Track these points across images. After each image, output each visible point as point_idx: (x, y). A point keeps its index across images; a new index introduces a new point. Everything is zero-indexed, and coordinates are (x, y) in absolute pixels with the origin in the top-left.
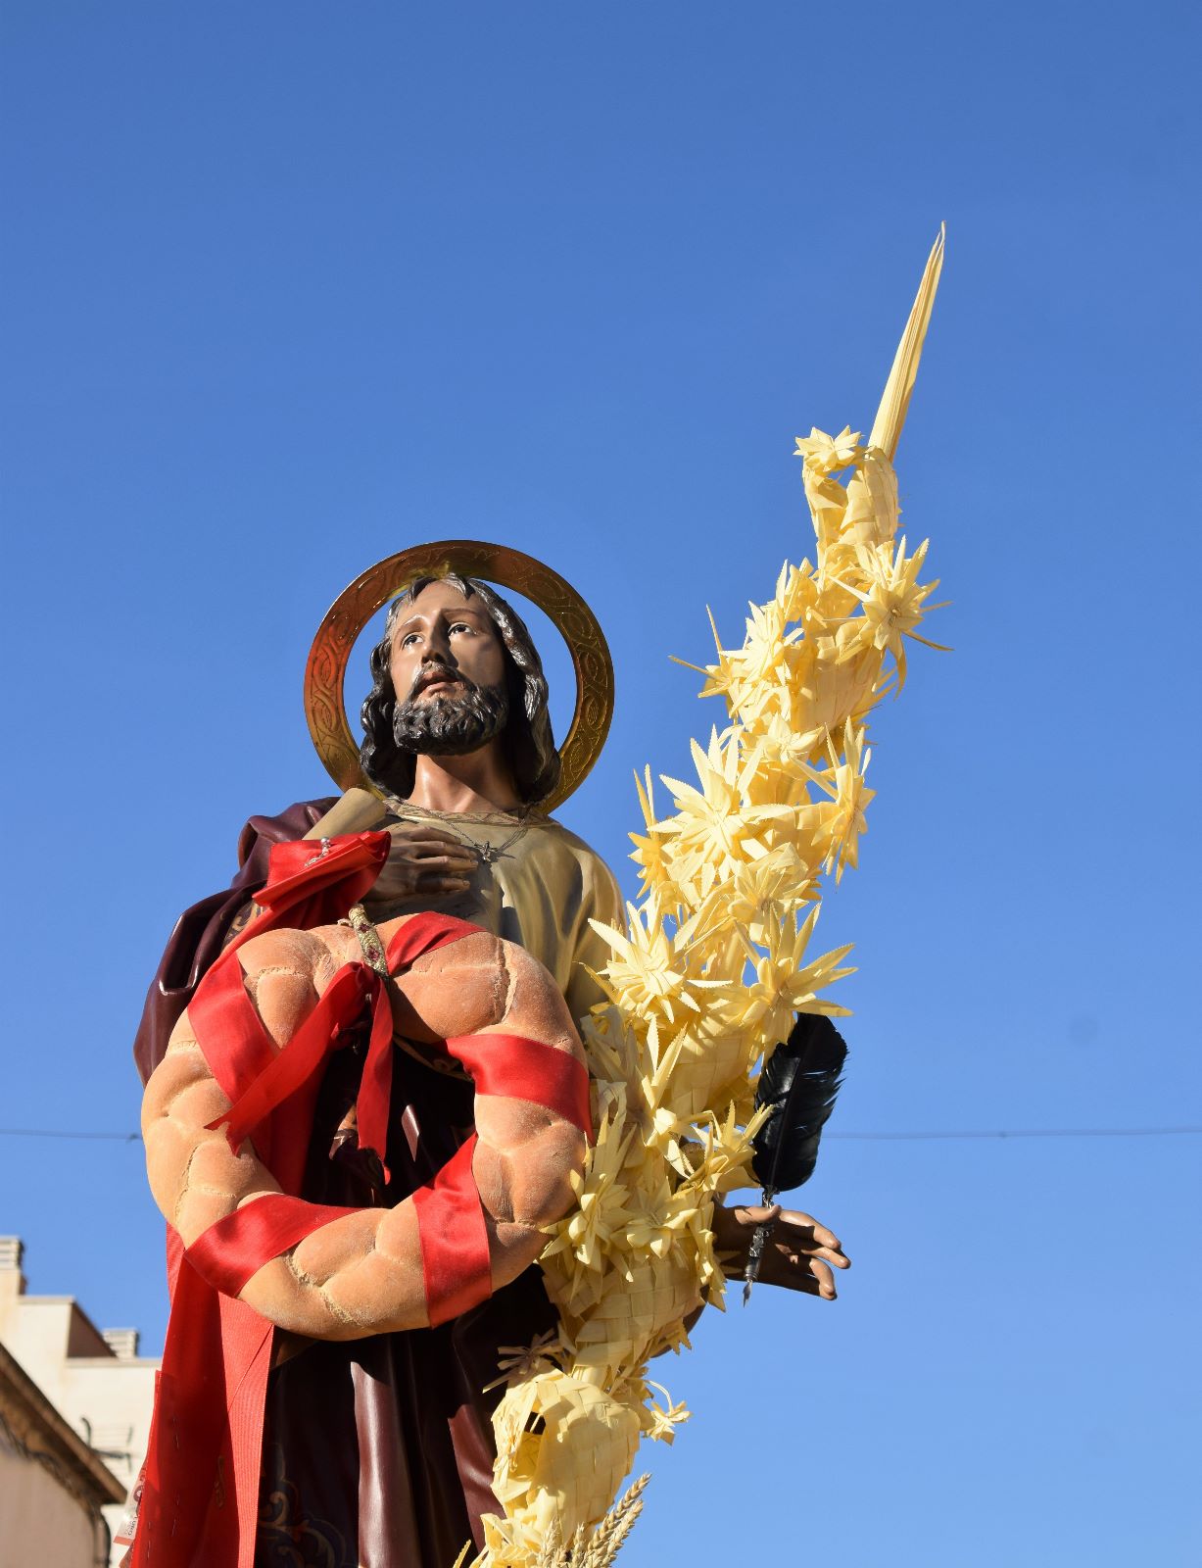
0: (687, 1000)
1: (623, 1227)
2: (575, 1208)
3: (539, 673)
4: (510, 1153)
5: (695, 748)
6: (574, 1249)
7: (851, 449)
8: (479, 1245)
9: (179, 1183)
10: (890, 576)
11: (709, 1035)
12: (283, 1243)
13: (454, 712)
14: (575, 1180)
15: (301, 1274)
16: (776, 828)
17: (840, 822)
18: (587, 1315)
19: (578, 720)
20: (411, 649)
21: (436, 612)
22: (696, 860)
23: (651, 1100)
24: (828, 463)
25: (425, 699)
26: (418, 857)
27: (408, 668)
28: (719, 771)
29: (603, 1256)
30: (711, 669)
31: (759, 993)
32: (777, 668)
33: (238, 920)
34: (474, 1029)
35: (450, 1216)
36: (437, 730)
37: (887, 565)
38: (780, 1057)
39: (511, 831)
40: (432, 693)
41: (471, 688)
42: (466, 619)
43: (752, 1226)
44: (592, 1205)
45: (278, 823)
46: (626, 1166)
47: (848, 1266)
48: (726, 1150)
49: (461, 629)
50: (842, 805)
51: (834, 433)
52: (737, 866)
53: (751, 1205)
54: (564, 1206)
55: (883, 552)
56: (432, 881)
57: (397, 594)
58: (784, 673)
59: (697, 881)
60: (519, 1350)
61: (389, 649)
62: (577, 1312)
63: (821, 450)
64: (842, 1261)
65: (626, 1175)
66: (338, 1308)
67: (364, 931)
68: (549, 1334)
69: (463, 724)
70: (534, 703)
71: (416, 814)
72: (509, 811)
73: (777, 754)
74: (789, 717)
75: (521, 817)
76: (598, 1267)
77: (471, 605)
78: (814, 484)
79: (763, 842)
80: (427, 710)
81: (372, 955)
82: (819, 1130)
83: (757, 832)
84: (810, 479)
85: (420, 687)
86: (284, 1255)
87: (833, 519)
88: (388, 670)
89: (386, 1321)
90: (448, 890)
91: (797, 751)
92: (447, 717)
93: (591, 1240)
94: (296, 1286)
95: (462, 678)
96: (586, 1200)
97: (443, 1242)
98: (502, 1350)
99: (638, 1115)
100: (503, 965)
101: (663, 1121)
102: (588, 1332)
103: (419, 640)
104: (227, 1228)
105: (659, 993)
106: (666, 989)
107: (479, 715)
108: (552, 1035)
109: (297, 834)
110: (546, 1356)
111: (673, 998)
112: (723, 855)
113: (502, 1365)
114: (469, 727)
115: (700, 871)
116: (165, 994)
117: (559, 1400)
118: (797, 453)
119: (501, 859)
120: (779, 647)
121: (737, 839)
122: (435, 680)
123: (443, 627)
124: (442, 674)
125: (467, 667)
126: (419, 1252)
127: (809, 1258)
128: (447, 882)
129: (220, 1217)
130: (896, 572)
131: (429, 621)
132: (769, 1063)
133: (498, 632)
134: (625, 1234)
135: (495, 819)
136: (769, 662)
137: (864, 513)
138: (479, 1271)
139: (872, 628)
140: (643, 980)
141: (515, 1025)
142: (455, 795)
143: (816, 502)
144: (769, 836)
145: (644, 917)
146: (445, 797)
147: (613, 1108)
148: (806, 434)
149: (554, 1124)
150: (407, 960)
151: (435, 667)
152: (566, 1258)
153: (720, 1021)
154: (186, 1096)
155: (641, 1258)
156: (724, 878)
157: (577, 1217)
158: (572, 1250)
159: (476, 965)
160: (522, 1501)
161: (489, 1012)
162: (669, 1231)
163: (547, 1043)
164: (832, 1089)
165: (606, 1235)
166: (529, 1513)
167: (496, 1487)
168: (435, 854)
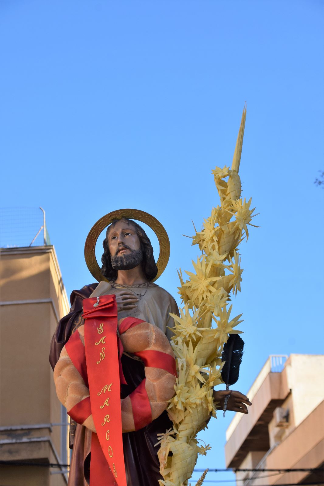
1: (188, 398)
2: (175, 394)
7: (227, 172)
9: (65, 394)
10: (242, 208)
14: (174, 387)
16: (218, 283)
17: (235, 280)
18: (180, 423)
20: (114, 241)
21: (120, 230)
22: (197, 293)
23: (192, 363)
24: (221, 176)
25: (120, 255)
26: (123, 300)
27: (113, 246)
29: (184, 406)
32: (213, 238)
34: (143, 350)
36: (124, 264)
37: (241, 205)
40: (122, 253)
41: (131, 251)
43: (224, 396)
44: (180, 393)
46: (187, 381)
48: (214, 375)
49: (128, 234)
50: (236, 275)
51: (222, 167)
52: (209, 294)
54: (172, 394)
55: (239, 201)
56: (126, 306)
58: (216, 239)
60: (163, 434)
61: (108, 241)
62: (177, 422)
63: (219, 172)
64: (249, 403)
65: (187, 384)
71: (119, 287)
72: (144, 283)
74: (218, 251)
75: (148, 285)
76: (183, 409)
77: (130, 227)
79: (214, 287)
80: (121, 258)
82: (239, 367)
83: (213, 284)
84: (217, 181)
85: (118, 251)
87: (224, 192)
88: (108, 247)
90: (132, 309)
91: (221, 261)
93: (180, 403)
95: (129, 248)
96: (178, 392)
97: (139, 408)
98: (158, 435)
99: (189, 367)
100: (151, 331)
101: (195, 368)
102: (181, 427)
103: (116, 238)
105: (191, 332)
106: (193, 331)
107: (135, 258)
108: (165, 350)
109: (88, 296)
111: (194, 333)
112: (204, 291)
113: (159, 439)
116: (57, 343)
120: (213, 231)
121: (207, 287)
122: (122, 249)
123: (123, 234)
124: (124, 248)
128: (131, 306)
129: (77, 403)
131: (119, 232)
133: (138, 234)
135: (141, 286)
136: (211, 236)
138: (149, 416)
141: (155, 347)
142: (129, 280)
143: (220, 188)
144: (216, 285)
146: (127, 281)
147: (182, 366)
150: (125, 330)
151: (122, 246)
152: (174, 408)
154: (66, 370)
155: (194, 406)
156: (205, 298)
157: (176, 397)
158: (175, 406)
159: (144, 332)
160: (168, 475)
161: (148, 344)
162: (201, 398)
163: (164, 352)
164: (241, 355)
165: (184, 401)
166: (171, 478)
167: (161, 472)
168: (127, 299)
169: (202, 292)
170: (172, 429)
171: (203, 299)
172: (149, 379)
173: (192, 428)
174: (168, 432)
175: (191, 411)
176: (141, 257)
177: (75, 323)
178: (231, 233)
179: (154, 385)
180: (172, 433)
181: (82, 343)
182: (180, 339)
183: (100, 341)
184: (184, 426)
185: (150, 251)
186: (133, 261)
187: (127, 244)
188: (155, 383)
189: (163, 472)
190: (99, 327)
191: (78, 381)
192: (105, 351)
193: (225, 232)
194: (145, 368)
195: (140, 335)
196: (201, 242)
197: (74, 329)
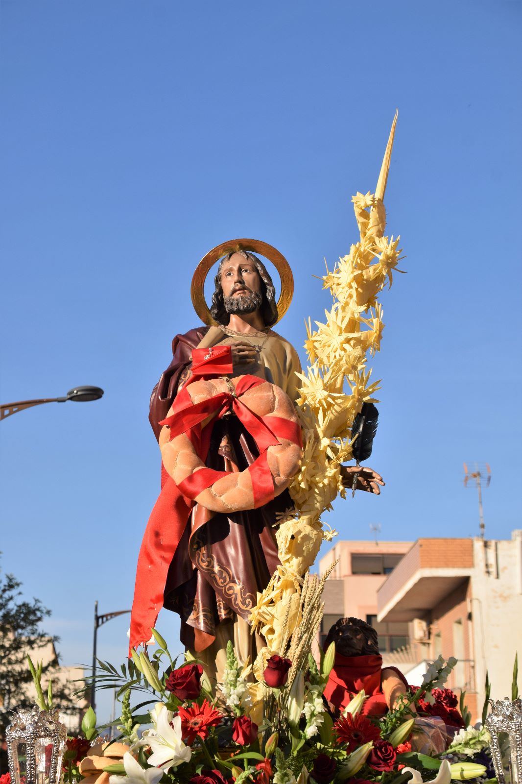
0: (330, 400)
1: (314, 475)
2: (300, 471)
3: (272, 286)
4: (278, 455)
5: (326, 311)
6: (300, 484)
7: (371, 201)
8: (270, 484)
9: (174, 464)
10: (387, 248)
11: (336, 411)
12: (208, 484)
13: (246, 301)
14: (300, 462)
15: (214, 493)
16: (355, 340)
17: (375, 338)
18: (304, 503)
19: (281, 297)
20: (229, 278)
21: (237, 265)
22: (328, 350)
23: (321, 435)
24: (364, 206)
25: (236, 296)
26: (239, 352)
27: (229, 284)
28: (335, 321)
29: (308, 485)
30: (325, 278)
31: (353, 397)
32: (352, 283)
33: (183, 376)
34: (265, 415)
35: (261, 476)
36: (241, 308)
37: (386, 244)
38: (358, 417)
39: (264, 339)
40: (239, 294)
41: (251, 292)
42: (248, 268)
43: (354, 473)
44: (305, 470)
45: (187, 336)
46: (314, 456)
47: (384, 485)
48: (345, 450)
49: (246, 271)
50: (376, 332)
51: (364, 194)
52: (342, 353)
53: (353, 465)
54: (296, 470)
55: (384, 239)
56: (243, 360)
57: (222, 258)
58: (354, 285)
59: (328, 357)
60: (282, 513)
61: (221, 277)
62: (300, 502)
63: (361, 200)
64: (382, 483)
65: (314, 458)
66: (226, 504)
67: (228, 382)
68: (291, 509)
69: (250, 306)
70: (271, 296)
72: (262, 331)
73: (353, 314)
74: (356, 300)
75: (267, 333)
76: (307, 489)
77: (249, 262)
78: (358, 212)
79: (350, 345)
80: (237, 300)
81: (231, 390)
82: (372, 440)
83: (348, 341)
84: (357, 211)
85: (234, 291)
86: (209, 487)
87: (365, 225)
88: (221, 284)
89: (242, 508)
90: (249, 363)
91: (360, 313)
92: (245, 303)
93: (305, 481)
94: (213, 497)
95: (247, 289)
96: (303, 468)
97: (259, 484)
98: (277, 513)
99: (317, 439)
100: (273, 393)
101: (325, 442)
102: (304, 508)
103: (232, 275)
104: (191, 479)
105: (321, 398)
106: (323, 397)
107: (255, 302)
108: (290, 417)
110: (291, 515)
111: (325, 399)
112: (337, 349)
113: (277, 518)
114: (252, 306)
115: (329, 354)
116: (162, 401)
117: (298, 530)
118: (352, 201)
119: (263, 349)
120: (352, 276)
121: (342, 344)
122: (239, 290)
123: (240, 270)
124: (242, 288)
125: (249, 285)
126: (252, 487)
127: (370, 481)
128: (248, 360)
129: (188, 475)
130: (389, 248)
131: (236, 268)
132: (355, 419)
133: (257, 271)
134: (316, 478)
135: (259, 334)
136: (349, 281)
137: (376, 223)
138: (271, 493)
139: (382, 268)
140: (315, 393)
141: (278, 413)
142: (245, 327)
143: (360, 220)
144: (352, 342)
145: (313, 370)
146: (241, 327)
147: (310, 438)
148: (355, 195)
149: (291, 446)
150: (242, 392)
151: (239, 286)
152: (297, 486)
153: (340, 407)
157: (300, 474)
159: (265, 394)
160: (288, 561)
161: (270, 409)
162: (330, 478)
163: (288, 419)
164: (375, 427)
165: (309, 479)
167: (279, 556)
168: (243, 351)
169: (334, 350)
171: (335, 357)
176: (260, 300)
184: (308, 506)
185: (271, 292)
187: (245, 283)
191: (190, 450)
195: (262, 398)
197: (180, 385)
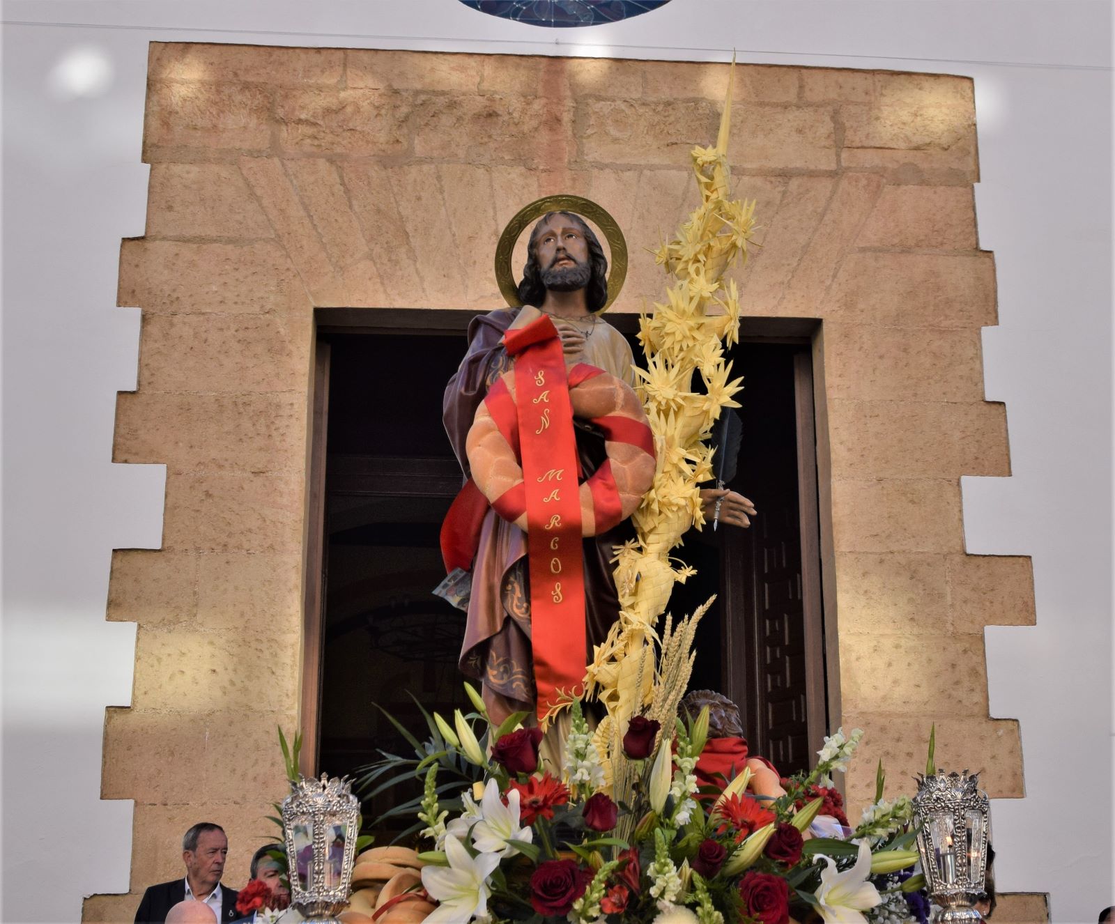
0: (679, 400)
1: (667, 496)
8: (617, 503)
9: (488, 475)
18: (651, 531)
20: (548, 244)
21: (561, 227)
25: (557, 268)
27: (549, 252)
29: (660, 507)
32: (698, 256)
35: (605, 492)
36: (567, 281)
40: (562, 265)
41: (577, 263)
49: (571, 236)
51: (705, 148)
61: (538, 243)
63: (702, 155)
73: (703, 293)
83: (697, 327)
85: (555, 262)
87: (707, 186)
88: (537, 253)
91: (711, 292)
95: (573, 259)
97: (603, 502)
98: (614, 547)
100: (616, 386)
102: (651, 539)
103: (553, 240)
108: (639, 417)
110: (634, 549)
111: (674, 400)
113: (615, 553)
122: (562, 260)
124: (566, 257)
125: (575, 254)
126: (592, 506)
131: (558, 232)
135: (584, 320)
138: (617, 514)
141: (623, 412)
145: (655, 364)
149: (642, 455)
150: (576, 384)
151: (561, 254)
154: (488, 438)
155: (675, 509)
156: (685, 348)
157: (653, 491)
158: (648, 505)
159: (607, 387)
160: (632, 607)
161: (612, 407)
162: (685, 498)
163: (638, 420)
165: (660, 499)
166: (637, 610)
167: (621, 600)
168: (569, 336)
169: (679, 338)
170: (636, 540)
171: (681, 349)
172: (616, 459)
173: (668, 541)
174: (630, 544)
175: (670, 515)
176: (588, 273)
177: (492, 366)
178: (725, 251)
179: (624, 469)
180: (636, 545)
181: (511, 398)
182: (652, 406)
183: (541, 397)
184: (657, 537)
185: (602, 266)
186: (580, 278)
187: (570, 251)
188: (626, 467)
189: (624, 600)
190: (537, 376)
191: (509, 457)
192: (550, 415)
193: (714, 249)
194: (607, 443)
195: (602, 392)
196: (673, 260)
197: (490, 375)
